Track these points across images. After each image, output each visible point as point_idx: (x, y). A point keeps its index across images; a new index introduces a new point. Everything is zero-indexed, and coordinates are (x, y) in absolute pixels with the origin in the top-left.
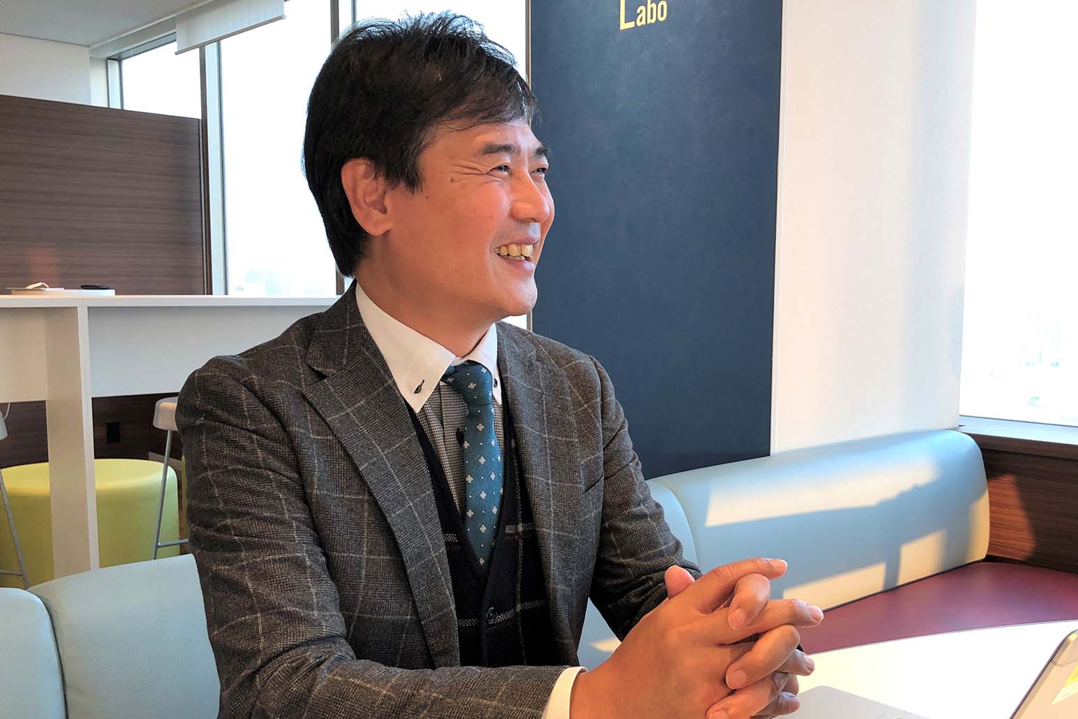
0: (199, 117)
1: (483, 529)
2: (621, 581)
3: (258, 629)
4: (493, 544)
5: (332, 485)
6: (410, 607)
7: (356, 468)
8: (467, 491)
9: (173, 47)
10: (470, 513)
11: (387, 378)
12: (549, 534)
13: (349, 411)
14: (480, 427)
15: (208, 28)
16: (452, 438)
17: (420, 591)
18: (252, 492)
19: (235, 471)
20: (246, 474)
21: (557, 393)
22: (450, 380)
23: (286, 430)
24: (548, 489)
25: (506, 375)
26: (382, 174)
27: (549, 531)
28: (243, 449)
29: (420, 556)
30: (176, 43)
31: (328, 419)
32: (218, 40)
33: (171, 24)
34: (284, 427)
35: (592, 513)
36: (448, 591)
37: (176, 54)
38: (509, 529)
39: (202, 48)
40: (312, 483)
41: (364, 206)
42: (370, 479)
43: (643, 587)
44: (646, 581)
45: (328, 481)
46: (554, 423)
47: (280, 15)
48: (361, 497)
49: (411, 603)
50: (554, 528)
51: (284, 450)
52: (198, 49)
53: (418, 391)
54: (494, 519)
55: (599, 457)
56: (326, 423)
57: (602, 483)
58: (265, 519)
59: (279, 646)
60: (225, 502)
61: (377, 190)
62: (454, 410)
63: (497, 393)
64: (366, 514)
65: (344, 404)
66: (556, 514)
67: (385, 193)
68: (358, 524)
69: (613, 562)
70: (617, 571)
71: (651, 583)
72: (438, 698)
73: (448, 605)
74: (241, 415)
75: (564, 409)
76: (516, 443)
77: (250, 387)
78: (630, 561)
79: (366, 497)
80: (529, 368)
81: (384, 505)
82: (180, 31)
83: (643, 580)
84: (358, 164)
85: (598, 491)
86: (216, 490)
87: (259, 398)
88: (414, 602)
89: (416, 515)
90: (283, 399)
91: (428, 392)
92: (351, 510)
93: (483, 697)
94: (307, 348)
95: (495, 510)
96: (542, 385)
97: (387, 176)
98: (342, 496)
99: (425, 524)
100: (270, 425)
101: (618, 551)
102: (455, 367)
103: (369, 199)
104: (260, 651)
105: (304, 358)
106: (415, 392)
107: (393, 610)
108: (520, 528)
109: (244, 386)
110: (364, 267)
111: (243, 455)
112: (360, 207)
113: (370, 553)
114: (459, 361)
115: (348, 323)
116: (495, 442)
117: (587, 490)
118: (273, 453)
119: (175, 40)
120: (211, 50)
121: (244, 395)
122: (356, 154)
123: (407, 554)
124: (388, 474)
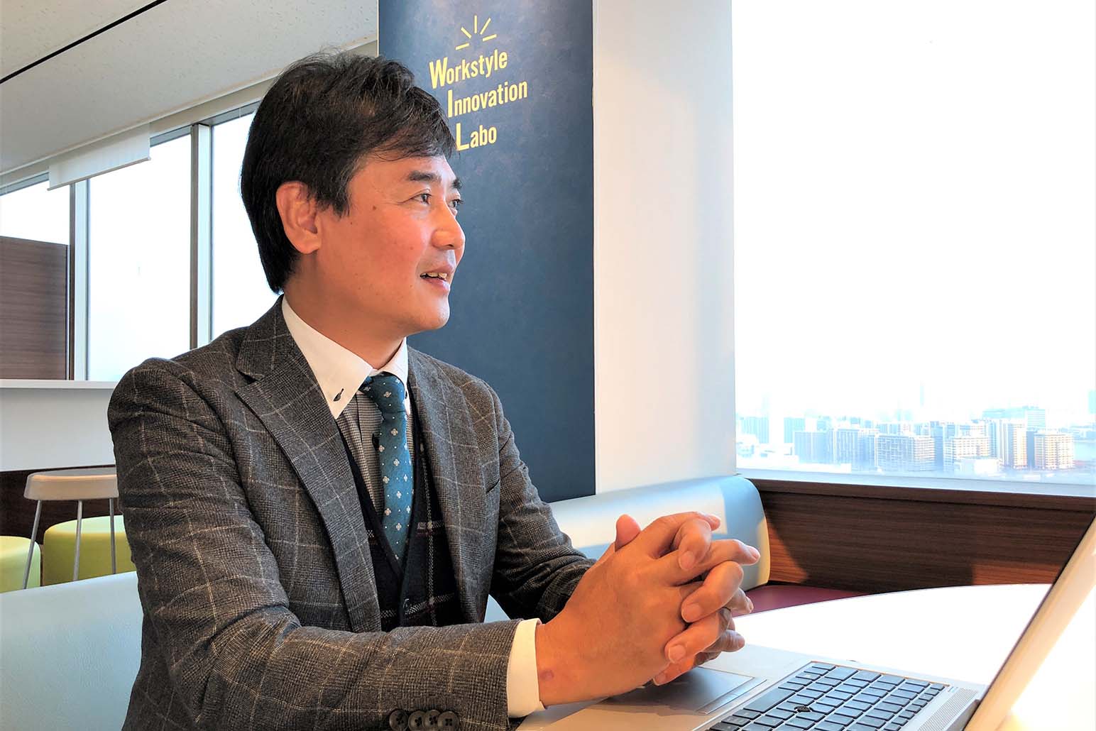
0: (67, 243)
1: (399, 527)
2: (520, 569)
3: (208, 598)
4: (407, 542)
5: (265, 474)
6: (338, 595)
7: (288, 461)
8: (385, 490)
9: (47, 184)
10: (388, 512)
11: (312, 382)
12: (457, 531)
13: (277, 411)
14: (395, 432)
15: (78, 168)
16: (369, 443)
17: (347, 577)
18: (194, 475)
19: (176, 456)
20: (186, 459)
21: (458, 406)
22: (367, 389)
23: (221, 422)
24: (455, 489)
25: (414, 387)
26: (314, 196)
27: (457, 527)
28: (185, 436)
29: (347, 546)
30: (48, 182)
31: (261, 416)
32: (87, 179)
33: (45, 165)
34: (220, 419)
35: (492, 513)
36: (372, 581)
37: (48, 190)
38: (420, 526)
39: (72, 184)
40: (247, 472)
41: (295, 225)
42: (301, 471)
43: (541, 575)
44: (543, 568)
45: (263, 470)
46: (457, 432)
47: (145, 157)
48: (292, 488)
49: (338, 591)
50: (461, 524)
51: (220, 439)
52: (68, 186)
53: (337, 398)
54: (408, 517)
55: (496, 463)
56: (260, 419)
57: (498, 486)
58: (207, 499)
59: (234, 613)
60: (167, 486)
61: (309, 212)
62: (369, 417)
63: (407, 403)
64: (297, 504)
65: (273, 406)
66: (463, 511)
67: (315, 214)
68: (290, 513)
69: (512, 553)
70: (515, 561)
71: (548, 569)
72: (401, 652)
73: (371, 594)
74: (181, 405)
75: (464, 420)
76: (424, 447)
77: (189, 383)
78: (528, 550)
79: (297, 488)
80: (433, 383)
81: (315, 496)
82: (53, 171)
83: (541, 567)
84: (292, 187)
85: (496, 494)
86: (157, 475)
87: (196, 391)
88: (341, 590)
89: (343, 507)
90: (219, 393)
91: (346, 400)
92: (285, 500)
93: (447, 648)
94: (236, 356)
95: (409, 510)
96: (444, 398)
97: (319, 198)
98: (275, 486)
99: (351, 516)
100: (208, 417)
101: (516, 543)
102: (372, 377)
103: (301, 220)
104: (213, 618)
105: (234, 364)
106: (335, 400)
107: (323, 597)
108: (430, 525)
109: (183, 381)
110: (293, 283)
111: (184, 441)
112: (291, 226)
113: (301, 541)
114: (376, 373)
115: (275, 333)
116: (407, 446)
117: (488, 492)
118: (213, 442)
119: (48, 180)
120: (81, 187)
121: (183, 388)
122: (293, 178)
123: (337, 541)
124: (316, 468)
